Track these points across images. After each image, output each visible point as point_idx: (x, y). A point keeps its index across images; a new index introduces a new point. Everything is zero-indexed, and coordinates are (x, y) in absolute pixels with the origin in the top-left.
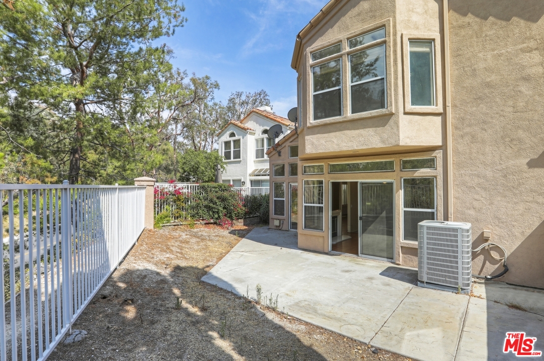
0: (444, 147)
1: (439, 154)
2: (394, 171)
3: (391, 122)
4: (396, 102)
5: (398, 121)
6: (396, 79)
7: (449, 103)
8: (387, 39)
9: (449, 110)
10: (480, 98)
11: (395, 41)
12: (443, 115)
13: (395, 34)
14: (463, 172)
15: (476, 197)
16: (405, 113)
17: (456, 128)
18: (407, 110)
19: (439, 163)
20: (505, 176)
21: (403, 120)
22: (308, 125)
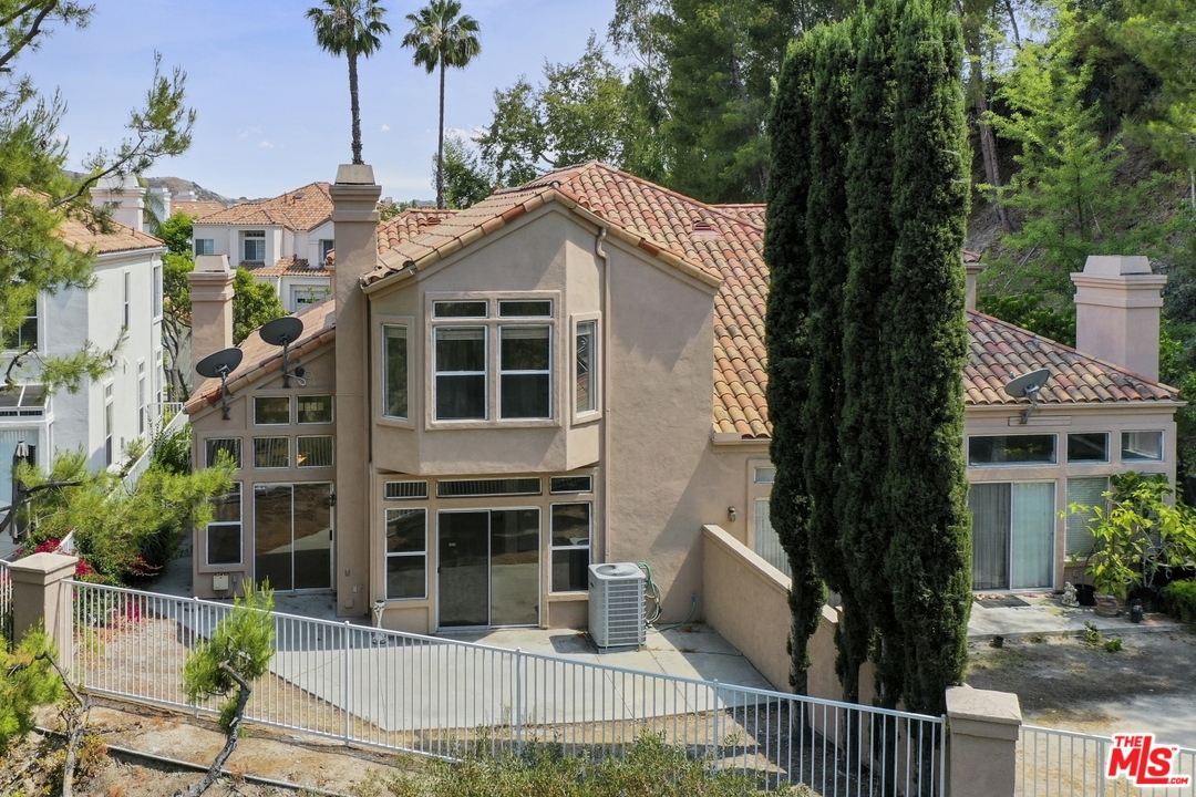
0: (601, 464)
1: (595, 472)
2: (541, 495)
3: (557, 437)
4: (564, 412)
5: (565, 438)
6: (564, 379)
7: (608, 408)
8: (555, 320)
9: (608, 415)
10: (638, 405)
11: (564, 325)
12: (602, 422)
13: (564, 317)
14: (620, 495)
15: (633, 526)
16: (573, 427)
17: (614, 439)
18: (574, 423)
19: (595, 484)
20: (659, 501)
21: (571, 434)
22: (428, 427)
